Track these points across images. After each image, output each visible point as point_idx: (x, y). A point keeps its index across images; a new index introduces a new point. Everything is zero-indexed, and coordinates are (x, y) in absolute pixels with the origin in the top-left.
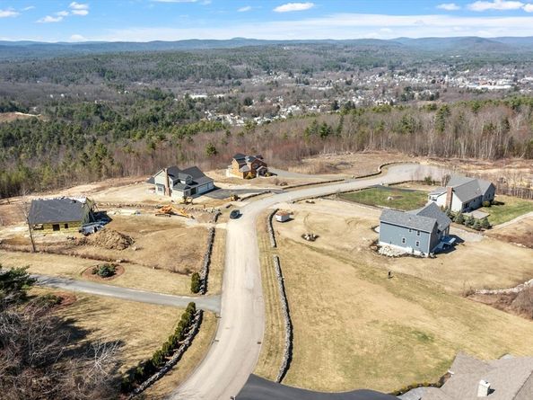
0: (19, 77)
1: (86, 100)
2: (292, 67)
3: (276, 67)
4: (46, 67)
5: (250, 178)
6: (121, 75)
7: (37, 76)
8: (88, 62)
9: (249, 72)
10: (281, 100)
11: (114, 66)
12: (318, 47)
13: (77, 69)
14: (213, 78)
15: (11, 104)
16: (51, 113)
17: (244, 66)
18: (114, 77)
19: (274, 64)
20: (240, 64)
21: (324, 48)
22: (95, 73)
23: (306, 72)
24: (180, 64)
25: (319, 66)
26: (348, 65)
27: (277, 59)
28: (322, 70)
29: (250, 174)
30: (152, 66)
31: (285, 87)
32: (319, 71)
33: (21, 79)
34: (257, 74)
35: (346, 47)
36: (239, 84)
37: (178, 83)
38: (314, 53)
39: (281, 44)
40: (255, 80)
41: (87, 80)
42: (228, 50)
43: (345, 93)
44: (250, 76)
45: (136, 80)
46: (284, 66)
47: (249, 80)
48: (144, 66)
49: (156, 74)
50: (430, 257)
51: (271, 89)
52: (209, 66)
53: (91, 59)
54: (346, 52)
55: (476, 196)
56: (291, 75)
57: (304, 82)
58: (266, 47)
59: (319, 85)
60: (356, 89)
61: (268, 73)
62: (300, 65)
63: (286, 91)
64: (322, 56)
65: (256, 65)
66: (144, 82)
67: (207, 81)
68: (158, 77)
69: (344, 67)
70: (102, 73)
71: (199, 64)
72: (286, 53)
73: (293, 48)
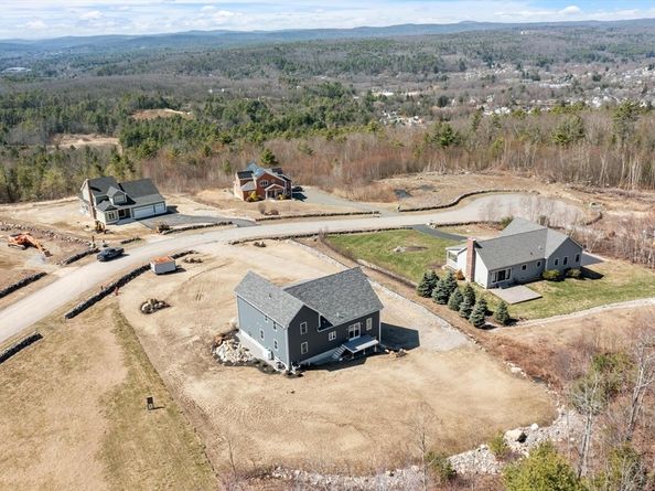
0: (191, 69)
1: (246, 96)
2: (524, 57)
3: (501, 58)
4: (220, 58)
5: (251, 201)
6: (301, 67)
7: (209, 69)
8: (268, 53)
9: (463, 64)
10: (490, 100)
11: (295, 56)
12: (570, 30)
13: (254, 60)
14: (415, 72)
15: (162, 99)
16: (199, 110)
17: (459, 56)
18: (294, 70)
19: (499, 54)
20: (455, 53)
21: (577, 32)
22: (272, 64)
23: (542, 64)
24: (375, 54)
25: (564, 55)
26: (606, 54)
27: (505, 47)
28: (567, 61)
29: (253, 195)
30: (341, 56)
31: (505, 84)
32: (561, 63)
33: (192, 72)
34: (473, 67)
35: (611, 30)
36: (445, 79)
37: (368, 77)
38: (560, 38)
39: (517, 27)
40: (468, 75)
41: (263, 73)
42: (442, 37)
43: (586, 92)
44: (463, 68)
45: (319, 73)
46: (514, 56)
47: (460, 74)
48: (332, 57)
49: (343, 67)
50: (289, 374)
51: (483, 86)
52: (411, 56)
53: (272, 49)
54: (609, 36)
55: (532, 259)
56: (519, 67)
57: (532, 77)
58: (494, 32)
59: (553, 82)
60: (604, 87)
61: (489, 65)
62: (536, 55)
63: (502, 88)
64: (571, 43)
65: (475, 54)
66: (329, 75)
67: (407, 74)
68: (346, 69)
69: (599, 57)
70: (281, 64)
71: (399, 54)
72: (520, 39)
73: (533, 31)
